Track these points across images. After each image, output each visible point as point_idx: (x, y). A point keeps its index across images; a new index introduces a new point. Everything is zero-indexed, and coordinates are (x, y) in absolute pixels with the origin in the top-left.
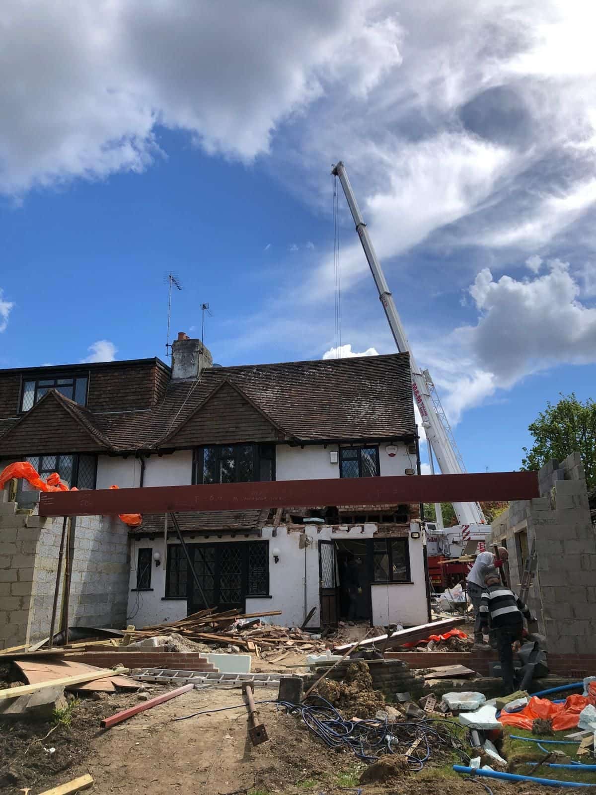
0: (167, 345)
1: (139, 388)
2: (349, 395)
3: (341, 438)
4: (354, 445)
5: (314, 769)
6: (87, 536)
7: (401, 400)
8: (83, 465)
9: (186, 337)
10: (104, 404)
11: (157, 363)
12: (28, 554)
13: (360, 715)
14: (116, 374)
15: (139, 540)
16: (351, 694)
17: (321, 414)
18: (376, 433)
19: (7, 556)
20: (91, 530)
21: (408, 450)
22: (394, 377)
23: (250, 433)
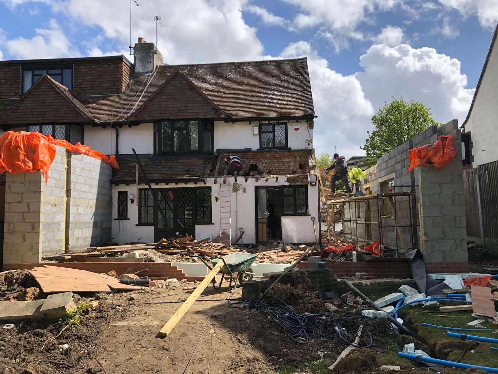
0: (130, 47)
1: (111, 78)
2: (265, 86)
3: (261, 116)
4: (270, 122)
5: (289, 358)
6: (80, 181)
7: (303, 90)
8: (73, 132)
9: (144, 41)
10: (86, 89)
11: (123, 59)
12: (35, 192)
13: (310, 311)
14: (94, 67)
15: (118, 185)
16: (299, 295)
17: (246, 100)
18: (285, 114)
19: (18, 194)
20: (83, 177)
21: (308, 126)
22: (297, 75)
23: (196, 111)
